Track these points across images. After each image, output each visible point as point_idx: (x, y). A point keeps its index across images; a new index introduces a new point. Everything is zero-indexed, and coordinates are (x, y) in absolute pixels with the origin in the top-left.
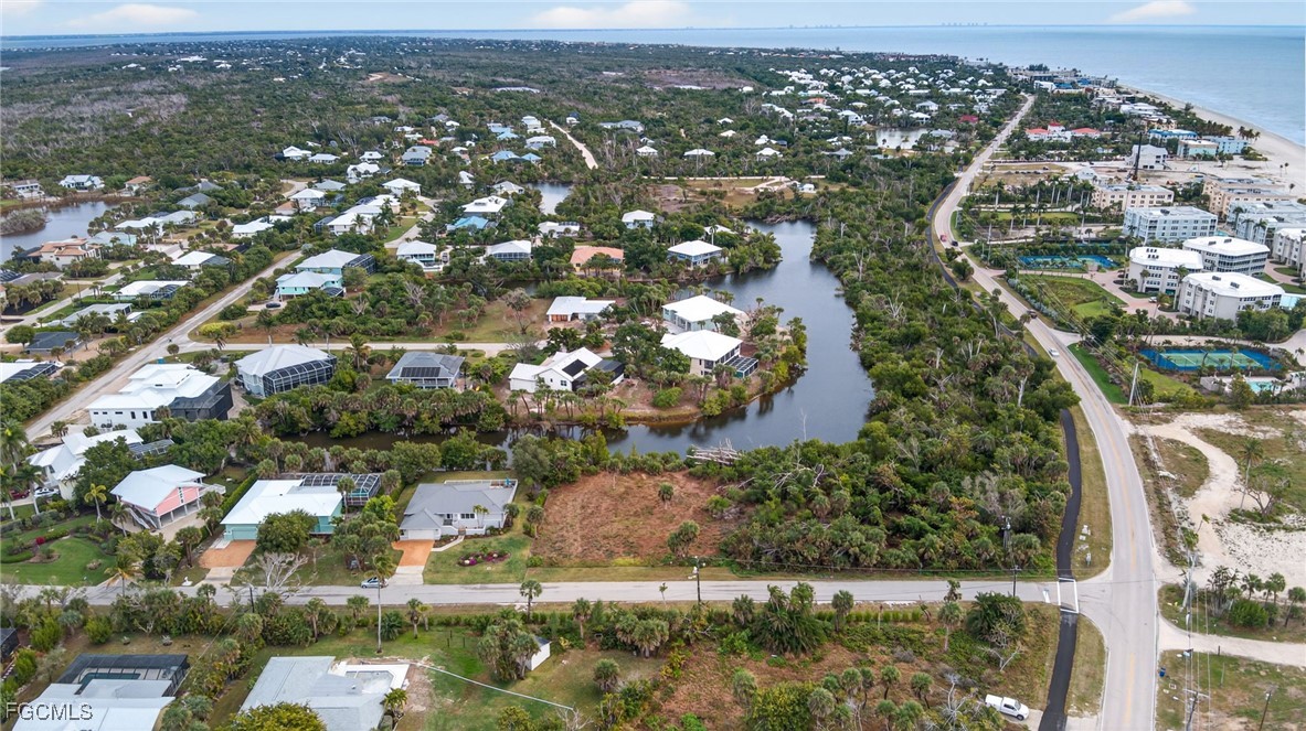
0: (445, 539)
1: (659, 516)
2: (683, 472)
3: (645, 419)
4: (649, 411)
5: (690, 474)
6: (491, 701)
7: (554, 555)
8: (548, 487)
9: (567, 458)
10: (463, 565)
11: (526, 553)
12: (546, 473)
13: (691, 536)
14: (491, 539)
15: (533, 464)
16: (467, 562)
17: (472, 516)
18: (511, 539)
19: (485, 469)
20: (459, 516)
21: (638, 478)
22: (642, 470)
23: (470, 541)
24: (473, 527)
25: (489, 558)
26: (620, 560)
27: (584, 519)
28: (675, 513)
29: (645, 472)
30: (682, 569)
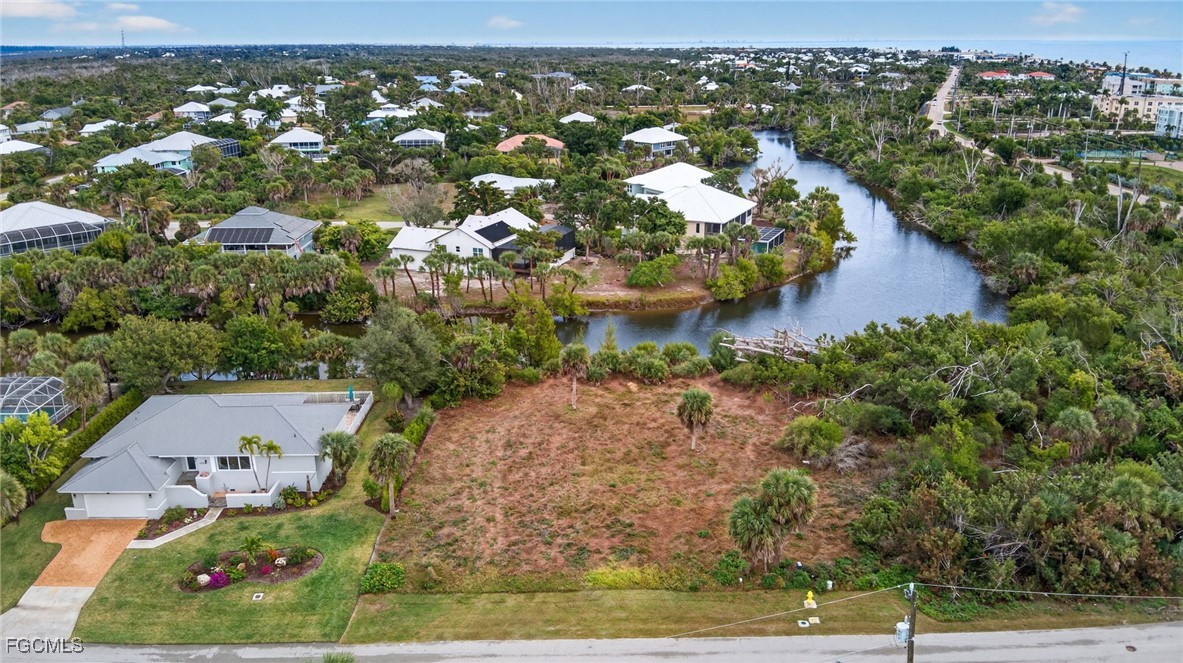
0: (175, 518)
1: (681, 461)
2: (708, 379)
3: (616, 305)
4: (622, 294)
5: (726, 380)
7: (433, 558)
8: (435, 406)
9: (474, 346)
10: (190, 586)
11: (363, 553)
12: (431, 375)
13: (799, 510)
14: (284, 518)
15: (401, 354)
16: (204, 579)
17: (246, 463)
18: (331, 517)
19: (317, 377)
20: (214, 466)
21: (622, 389)
22: (628, 375)
23: (231, 524)
24: (243, 489)
25: (263, 568)
26: (603, 572)
27: (510, 469)
28: (716, 455)
29: (634, 379)
30: (769, 596)
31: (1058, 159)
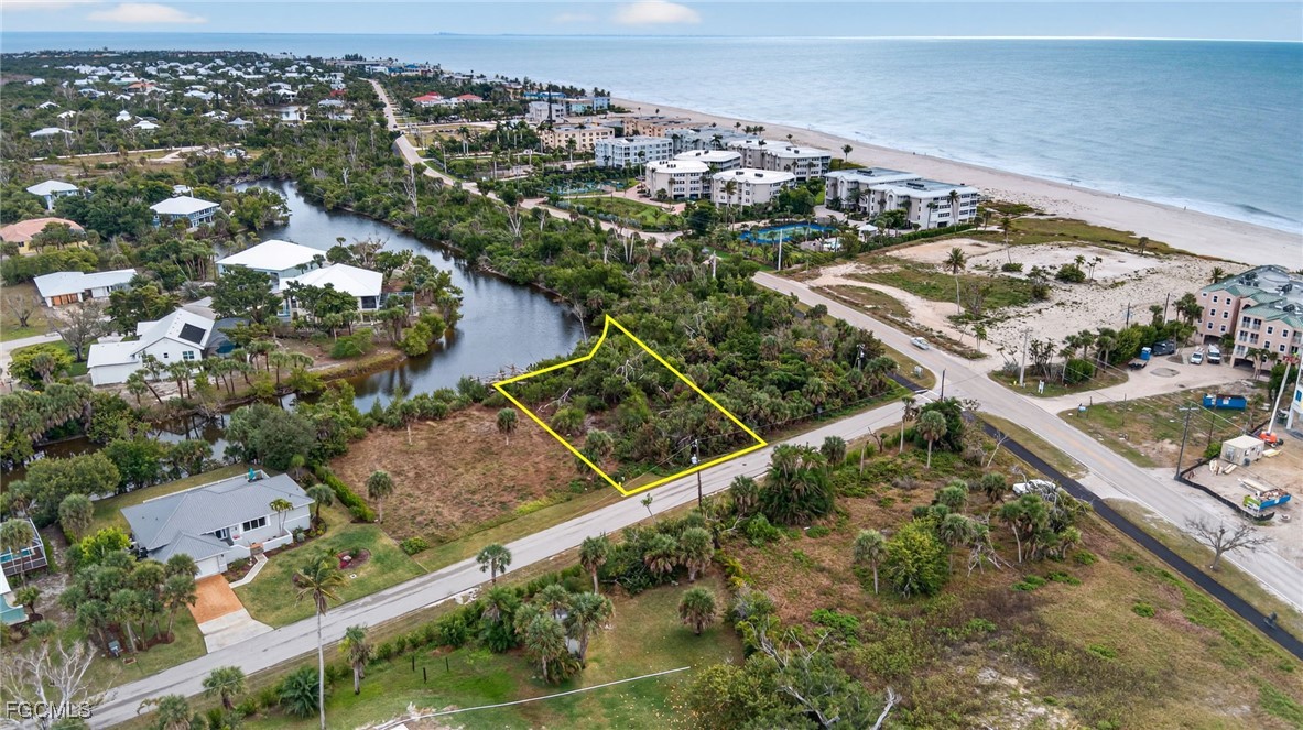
0: (240, 566)
1: (507, 453)
4: (337, 366)
5: (486, 405)
6: (577, 710)
7: (431, 530)
14: (307, 546)
15: (300, 434)
17: (262, 522)
20: (241, 528)
21: (427, 427)
22: (423, 417)
23: (277, 559)
24: (271, 537)
28: (521, 445)
31: (546, 199)
